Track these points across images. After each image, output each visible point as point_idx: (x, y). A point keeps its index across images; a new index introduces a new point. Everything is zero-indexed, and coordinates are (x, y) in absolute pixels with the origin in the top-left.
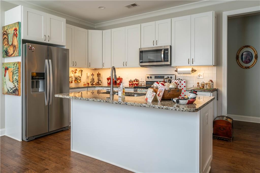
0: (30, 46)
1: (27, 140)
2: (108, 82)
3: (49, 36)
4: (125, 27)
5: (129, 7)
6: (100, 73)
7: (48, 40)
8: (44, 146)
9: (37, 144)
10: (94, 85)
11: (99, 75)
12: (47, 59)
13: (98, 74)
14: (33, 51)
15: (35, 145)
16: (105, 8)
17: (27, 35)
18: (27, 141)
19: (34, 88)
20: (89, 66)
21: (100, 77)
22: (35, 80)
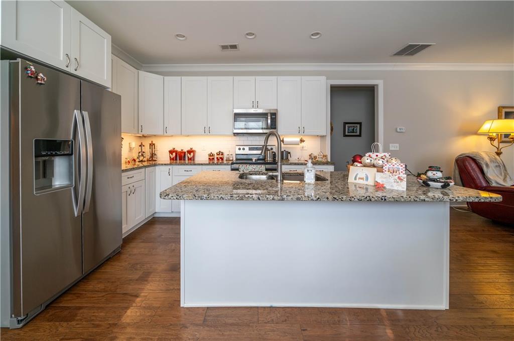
0: (33, 70)
1: (19, 323)
2: (172, 157)
3: (76, 59)
4: (206, 77)
5: (224, 47)
6: (154, 143)
7: (75, 68)
8: (93, 320)
9: (65, 324)
10: (145, 161)
11: (152, 145)
12: (77, 110)
13: (150, 144)
14: (41, 84)
15: (60, 329)
16: (186, 39)
17: (16, 39)
18: (21, 325)
19: (39, 179)
20: (140, 130)
21: (154, 148)
22: (41, 159)
